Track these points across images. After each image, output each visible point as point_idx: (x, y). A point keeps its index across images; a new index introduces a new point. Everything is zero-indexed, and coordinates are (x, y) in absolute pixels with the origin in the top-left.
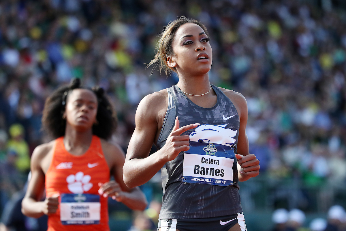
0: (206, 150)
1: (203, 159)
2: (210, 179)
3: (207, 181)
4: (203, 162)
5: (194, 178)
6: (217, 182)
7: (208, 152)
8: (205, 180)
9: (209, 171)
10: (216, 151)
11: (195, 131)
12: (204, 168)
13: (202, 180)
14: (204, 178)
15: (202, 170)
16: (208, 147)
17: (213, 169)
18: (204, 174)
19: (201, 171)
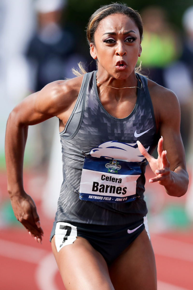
0: (108, 166)
1: (103, 176)
2: (109, 197)
3: (106, 200)
4: (103, 179)
5: (92, 196)
6: (117, 200)
7: (111, 169)
8: (104, 198)
9: (109, 189)
10: (119, 168)
11: (98, 148)
12: (104, 186)
13: (101, 198)
14: (104, 196)
15: (101, 187)
16: (111, 163)
17: (114, 187)
18: (103, 192)
19: (100, 189)
